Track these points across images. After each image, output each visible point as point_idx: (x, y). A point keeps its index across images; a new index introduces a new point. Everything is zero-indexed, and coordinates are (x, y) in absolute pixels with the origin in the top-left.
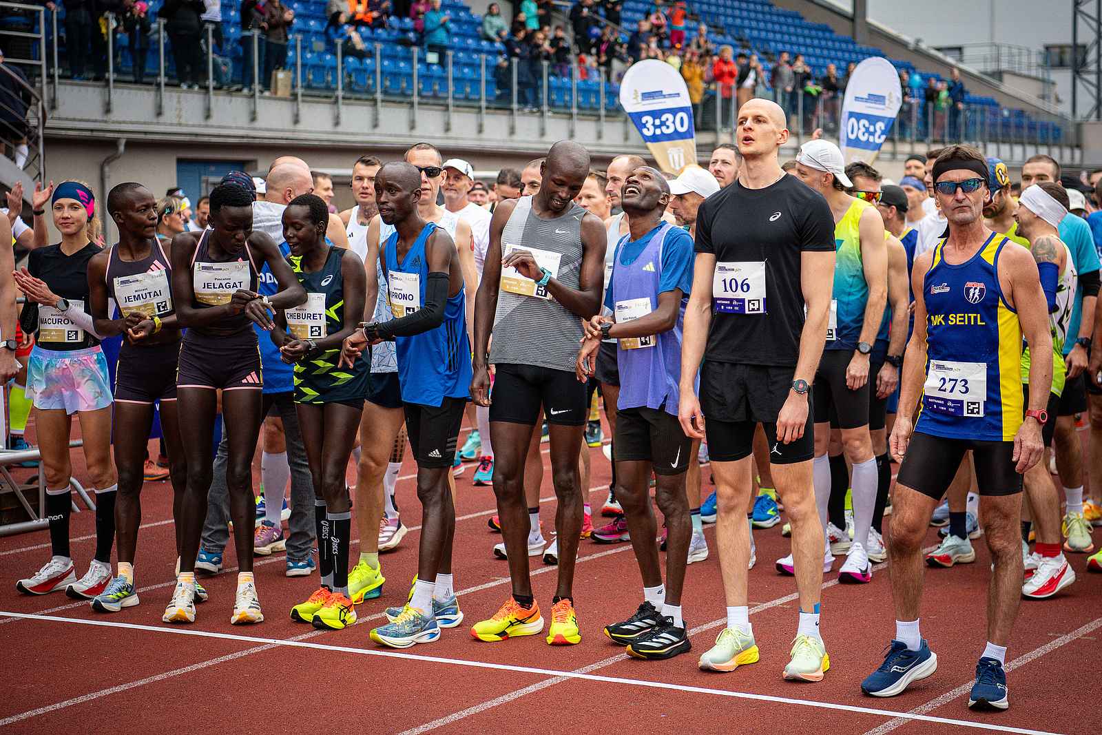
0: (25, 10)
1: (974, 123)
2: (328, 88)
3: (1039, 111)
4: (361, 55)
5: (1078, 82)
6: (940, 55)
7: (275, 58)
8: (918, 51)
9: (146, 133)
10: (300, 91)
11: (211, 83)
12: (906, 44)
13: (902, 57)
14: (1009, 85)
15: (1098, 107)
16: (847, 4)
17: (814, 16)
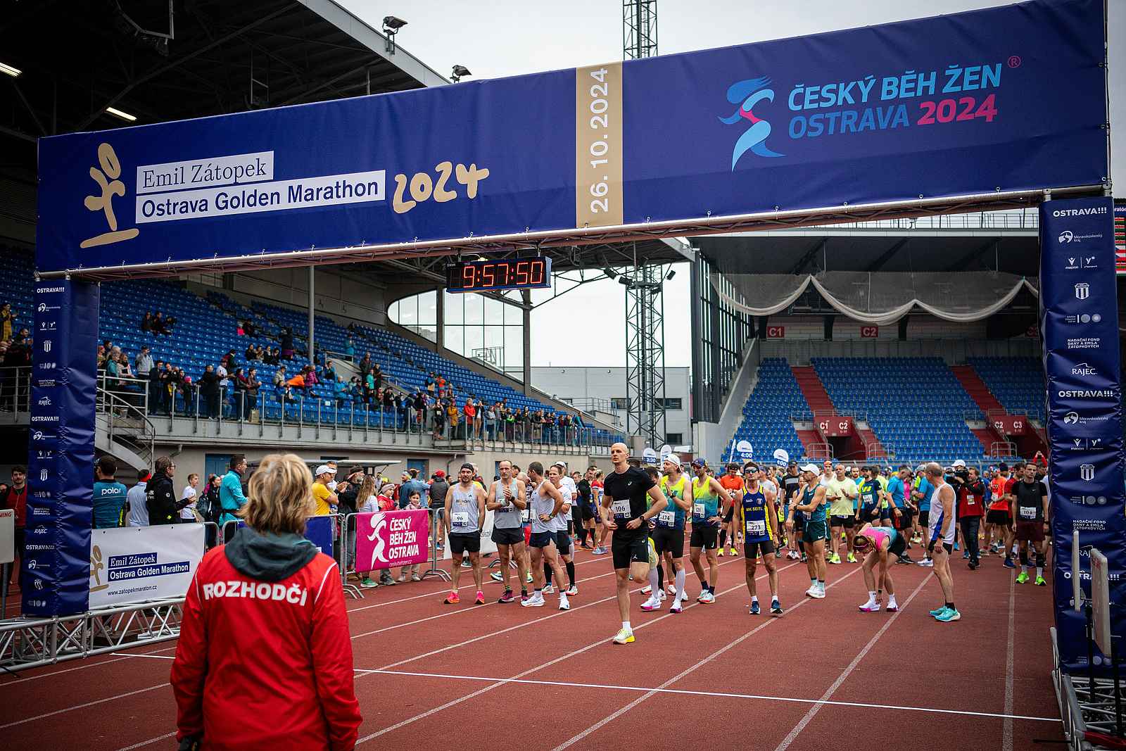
0: (138, 382)
1: (586, 436)
2: (276, 418)
3: (614, 431)
4: (292, 402)
5: (630, 416)
6: (562, 401)
7: (251, 404)
8: (554, 400)
9: (192, 441)
10: (263, 420)
11: (221, 416)
12: (549, 397)
13: (547, 403)
14: (598, 417)
15: (640, 429)
16: (520, 377)
17: (505, 383)
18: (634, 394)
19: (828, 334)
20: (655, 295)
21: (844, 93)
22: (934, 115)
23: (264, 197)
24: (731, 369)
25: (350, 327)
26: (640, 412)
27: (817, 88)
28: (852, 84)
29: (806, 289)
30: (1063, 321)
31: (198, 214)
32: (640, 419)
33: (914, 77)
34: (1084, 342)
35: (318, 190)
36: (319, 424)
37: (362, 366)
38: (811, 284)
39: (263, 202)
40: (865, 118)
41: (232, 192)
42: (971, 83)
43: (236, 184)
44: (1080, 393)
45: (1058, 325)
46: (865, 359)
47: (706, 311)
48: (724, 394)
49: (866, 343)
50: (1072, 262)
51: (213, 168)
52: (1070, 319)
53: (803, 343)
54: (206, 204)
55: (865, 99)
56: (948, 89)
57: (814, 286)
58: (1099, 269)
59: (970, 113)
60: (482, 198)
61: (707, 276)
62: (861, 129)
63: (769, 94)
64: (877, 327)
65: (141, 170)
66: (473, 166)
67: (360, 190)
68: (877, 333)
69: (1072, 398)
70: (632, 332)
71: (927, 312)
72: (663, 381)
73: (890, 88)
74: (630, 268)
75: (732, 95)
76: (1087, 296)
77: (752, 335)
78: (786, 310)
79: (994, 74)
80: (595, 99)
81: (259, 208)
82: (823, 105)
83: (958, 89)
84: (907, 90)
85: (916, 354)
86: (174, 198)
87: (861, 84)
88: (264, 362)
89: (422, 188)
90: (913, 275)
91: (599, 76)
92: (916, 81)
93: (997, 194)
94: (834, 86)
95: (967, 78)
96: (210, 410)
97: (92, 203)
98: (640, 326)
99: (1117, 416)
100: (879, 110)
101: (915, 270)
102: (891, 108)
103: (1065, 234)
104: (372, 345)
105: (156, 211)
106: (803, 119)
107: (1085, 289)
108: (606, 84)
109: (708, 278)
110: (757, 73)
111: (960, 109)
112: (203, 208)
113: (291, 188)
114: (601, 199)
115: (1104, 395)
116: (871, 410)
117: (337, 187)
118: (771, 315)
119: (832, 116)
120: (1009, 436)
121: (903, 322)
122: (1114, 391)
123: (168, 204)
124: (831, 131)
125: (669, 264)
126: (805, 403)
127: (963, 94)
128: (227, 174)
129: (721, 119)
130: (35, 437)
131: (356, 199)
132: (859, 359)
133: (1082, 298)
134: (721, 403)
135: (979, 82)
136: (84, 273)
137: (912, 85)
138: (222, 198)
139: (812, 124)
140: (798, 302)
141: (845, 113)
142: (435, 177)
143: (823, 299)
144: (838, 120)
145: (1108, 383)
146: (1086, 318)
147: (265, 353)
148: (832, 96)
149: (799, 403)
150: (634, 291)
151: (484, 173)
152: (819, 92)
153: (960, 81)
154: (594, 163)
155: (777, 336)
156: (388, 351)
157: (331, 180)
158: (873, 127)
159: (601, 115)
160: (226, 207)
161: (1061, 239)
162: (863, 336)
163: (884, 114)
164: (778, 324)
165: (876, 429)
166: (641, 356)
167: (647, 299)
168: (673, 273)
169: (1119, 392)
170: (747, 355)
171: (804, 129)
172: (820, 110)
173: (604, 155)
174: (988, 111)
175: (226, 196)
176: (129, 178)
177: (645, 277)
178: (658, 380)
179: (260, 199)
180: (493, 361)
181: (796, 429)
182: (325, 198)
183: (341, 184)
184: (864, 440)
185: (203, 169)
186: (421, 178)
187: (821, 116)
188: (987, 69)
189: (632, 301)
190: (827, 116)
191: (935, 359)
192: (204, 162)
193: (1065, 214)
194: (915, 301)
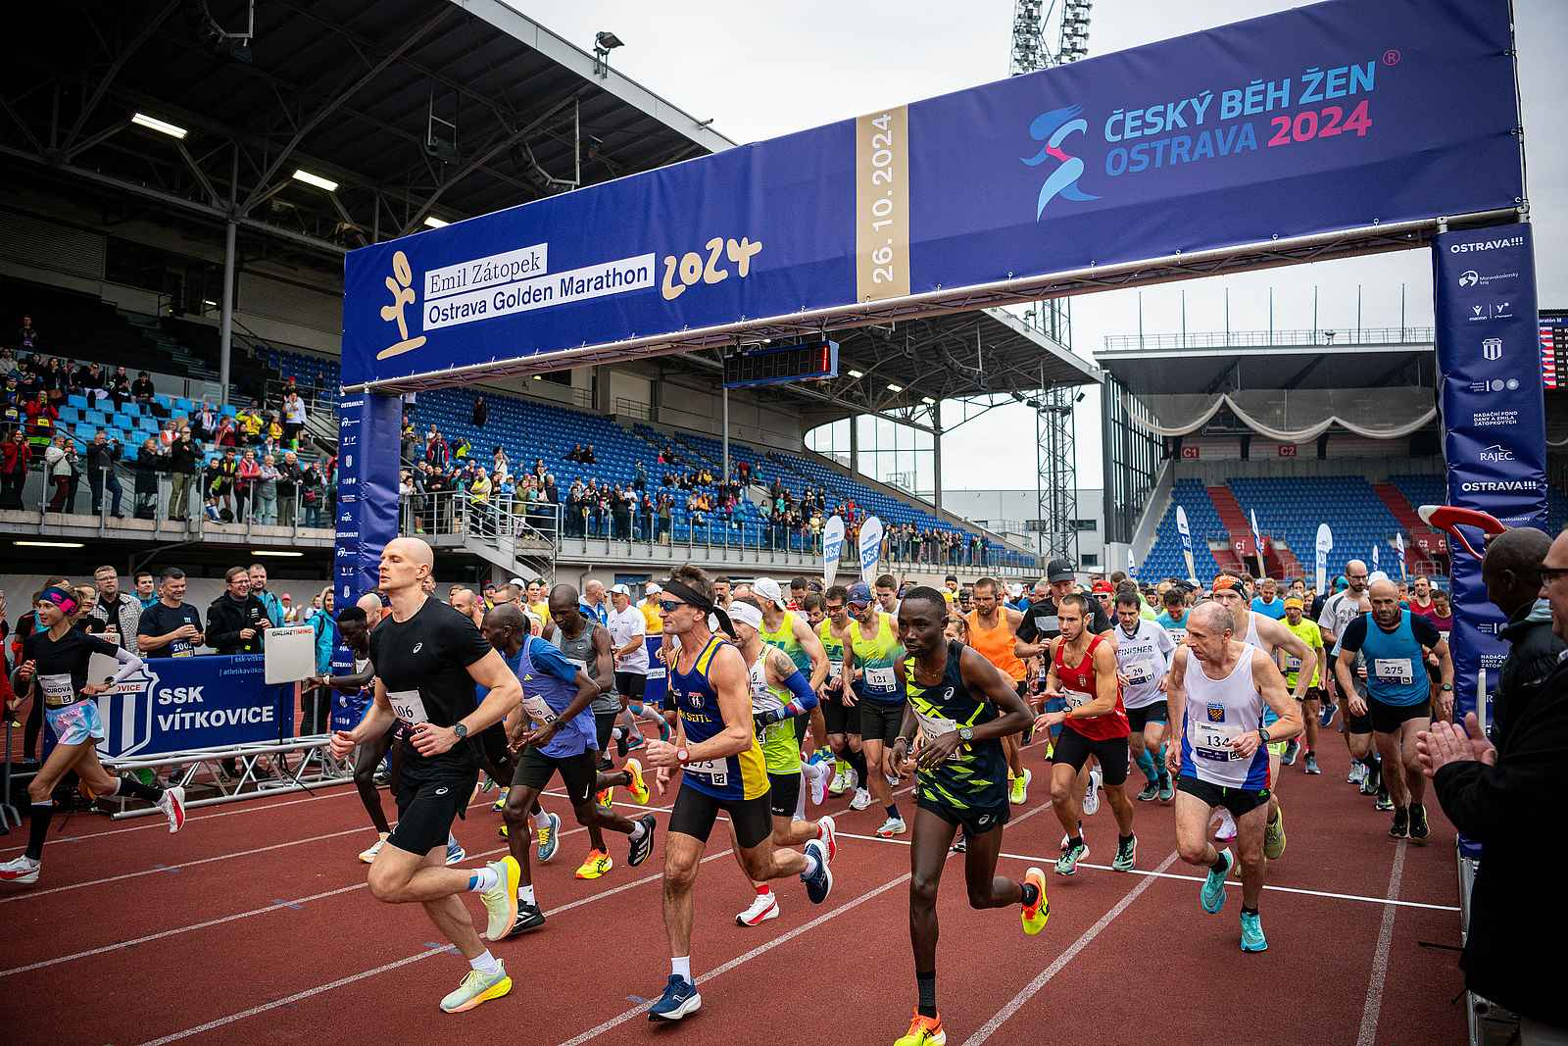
2: (686, 541)
4: (701, 525)
5: (1042, 537)
6: (977, 525)
8: (966, 522)
9: (601, 562)
10: (672, 542)
11: (632, 538)
12: (960, 520)
13: (958, 525)
14: (1010, 539)
15: (1051, 550)
16: (931, 500)
17: (917, 506)
18: (1045, 516)
19: (1245, 454)
20: (1066, 417)
21: (1174, 115)
22: (1290, 133)
23: (538, 293)
24: (1145, 490)
25: (768, 455)
26: (1052, 533)
27: (1140, 112)
28: (1183, 103)
29: (1220, 409)
30: (1467, 390)
31: (478, 317)
32: (1051, 540)
33: (1262, 87)
34: (1496, 417)
35: (589, 281)
36: (727, 545)
37: (773, 490)
38: (1224, 402)
39: (537, 298)
40: (1200, 144)
41: (509, 290)
42: (1336, 88)
43: (512, 281)
44: (1492, 485)
45: (1461, 395)
46: (1284, 479)
47: (1117, 432)
48: (1137, 515)
49: (1284, 463)
50: (1478, 312)
51: (491, 267)
52: (1476, 387)
53: (1218, 463)
54: (485, 306)
55: (1200, 121)
56: (1306, 99)
57: (1229, 408)
58: (1514, 319)
59: (1336, 126)
60: (755, 276)
61: (1118, 399)
62: (1196, 157)
63: (1082, 125)
64: (1295, 446)
65: (429, 275)
66: (745, 240)
67: (630, 277)
68: (1295, 452)
69: (1480, 492)
70: (1044, 455)
71: (1346, 429)
72: (1075, 503)
73: (1232, 104)
74: (1040, 391)
75: (1036, 131)
76: (1499, 355)
77: (1166, 456)
78: (1199, 430)
79: (1366, 75)
80: (878, 150)
81: (533, 306)
82: (1147, 132)
83: (1319, 97)
84: (1253, 105)
85: (1337, 473)
86: (458, 301)
87: (1195, 102)
88: (680, 487)
89: (692, 270)
90: (1330, 392)
91: (882, 124)
92: (1264, 92)
93: (1374, 227)
94: (1161, 108)
95: (1331, 83)
96: (621, 531)
97: (388, 313)
98: (1051, 449)
99: (1542, 515)
100: (1219, 133)
101: (1335, 387)
102: (1234, 129)
103: (1467, 275)
104: (788, 471)
105: (441, 316)
106: (1123, 152)
107: (1496, 347)
108: (889, 132)
109: (1120, 399)
110: (1066, 100)
111: (1323, 122)
112: (482, 310)
113: (563, 281)
114: (885, 267)
115: (1524, 487)
116: (1289, 530)
117: (608, 276)
118: (1187, 435)
119: (1160, 145)
120: (1434, 555)
121: (1322, 440)
122: (1538, 481)
123: (452, 308)
124: (1158, 164)
125: (1078, 387)
126: (1220, 523)
127: (1326, 103)
128: (505, 272)
129: (1023, 160)
130: (339, 554)
131: (626, 288)
132: (1277, 478)
133: (1493, 358)
134: (1134, 523)
135: (1346, 86)
136: (380, 386)
137: (1260, 98)
138: (500, 297)
139: (1135, 156)
140: (1213, 421)
141: (1176, 140)
142: (705, 256)
143: (1237, 418)
144: (1167, 149)
145: (1530, 471)
146: (1498, 385)
147: (682, 480)
148: (1160, 121)
149: (1214, 524)
150: (1045, 415)
151: (757, 247)
152: (1142, 117)
153: (1321, 87)
154: (876, 225)
155: (1192, 456)
156: (803, 476)
157: (599, 270)
158: (1211, 154)
159: (884, 169)
160: (503, 306)
161: (1463, 282)
162: (1280, 455)
163: (1225, 136)
164: (1191, 445)
165: (1295, 549)
166: (1052, 479)
167: (1059, 422)
168: (1082, 395)
169: (1545, 482)
170: (1160, 476)
171: (1124, 165)
172: (1143, 139)
173: (888, 215)
174: (1361, 122)
175: (503, 295)
176: (418, 285)
177: (1056, 401)
178: (1069, 501)
179: (534, 295)
180: (907, 485)
181: (1211, 549)
182: (596, 289)
183: (611, 273)
184: (1282, 560)
185: (483, 269)
186: (692, 259)
187: (1145, 146)
188: (1356, 69)
189: (1043, 425)
190: (1153, 144)
191: (1356, 478)
192: (483, 261)
193: (1467, 249)
194: (1333, 418)
